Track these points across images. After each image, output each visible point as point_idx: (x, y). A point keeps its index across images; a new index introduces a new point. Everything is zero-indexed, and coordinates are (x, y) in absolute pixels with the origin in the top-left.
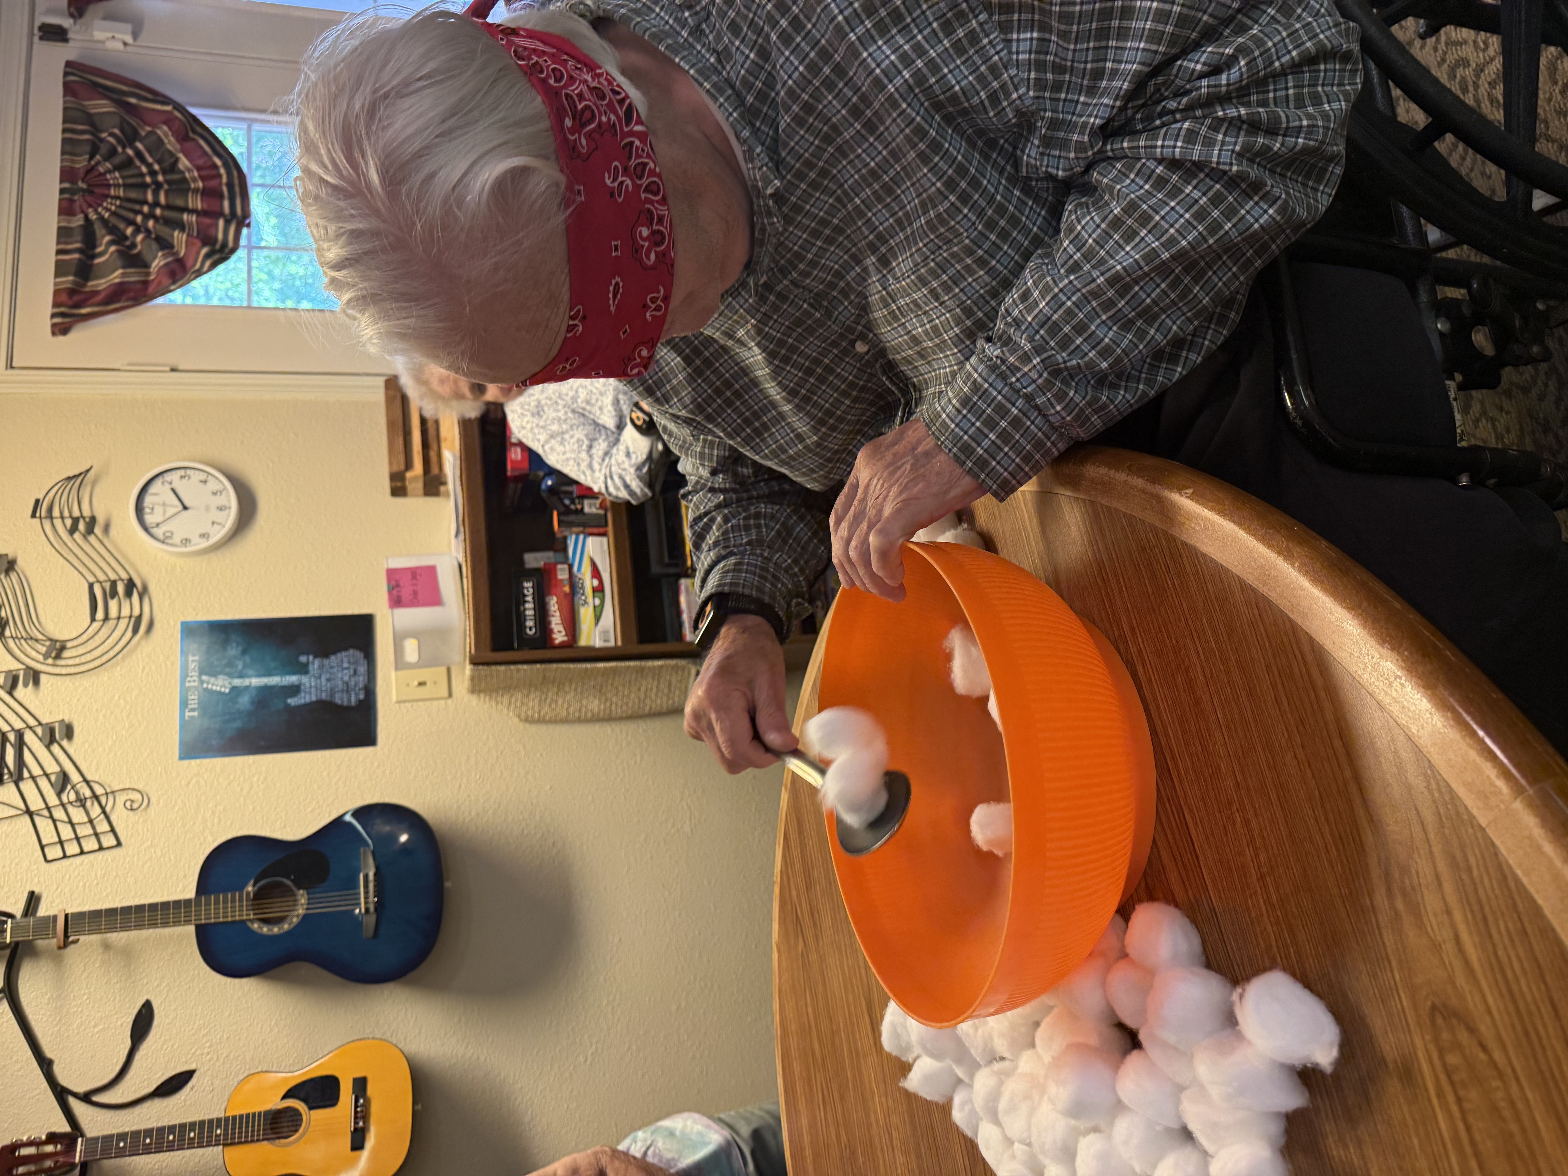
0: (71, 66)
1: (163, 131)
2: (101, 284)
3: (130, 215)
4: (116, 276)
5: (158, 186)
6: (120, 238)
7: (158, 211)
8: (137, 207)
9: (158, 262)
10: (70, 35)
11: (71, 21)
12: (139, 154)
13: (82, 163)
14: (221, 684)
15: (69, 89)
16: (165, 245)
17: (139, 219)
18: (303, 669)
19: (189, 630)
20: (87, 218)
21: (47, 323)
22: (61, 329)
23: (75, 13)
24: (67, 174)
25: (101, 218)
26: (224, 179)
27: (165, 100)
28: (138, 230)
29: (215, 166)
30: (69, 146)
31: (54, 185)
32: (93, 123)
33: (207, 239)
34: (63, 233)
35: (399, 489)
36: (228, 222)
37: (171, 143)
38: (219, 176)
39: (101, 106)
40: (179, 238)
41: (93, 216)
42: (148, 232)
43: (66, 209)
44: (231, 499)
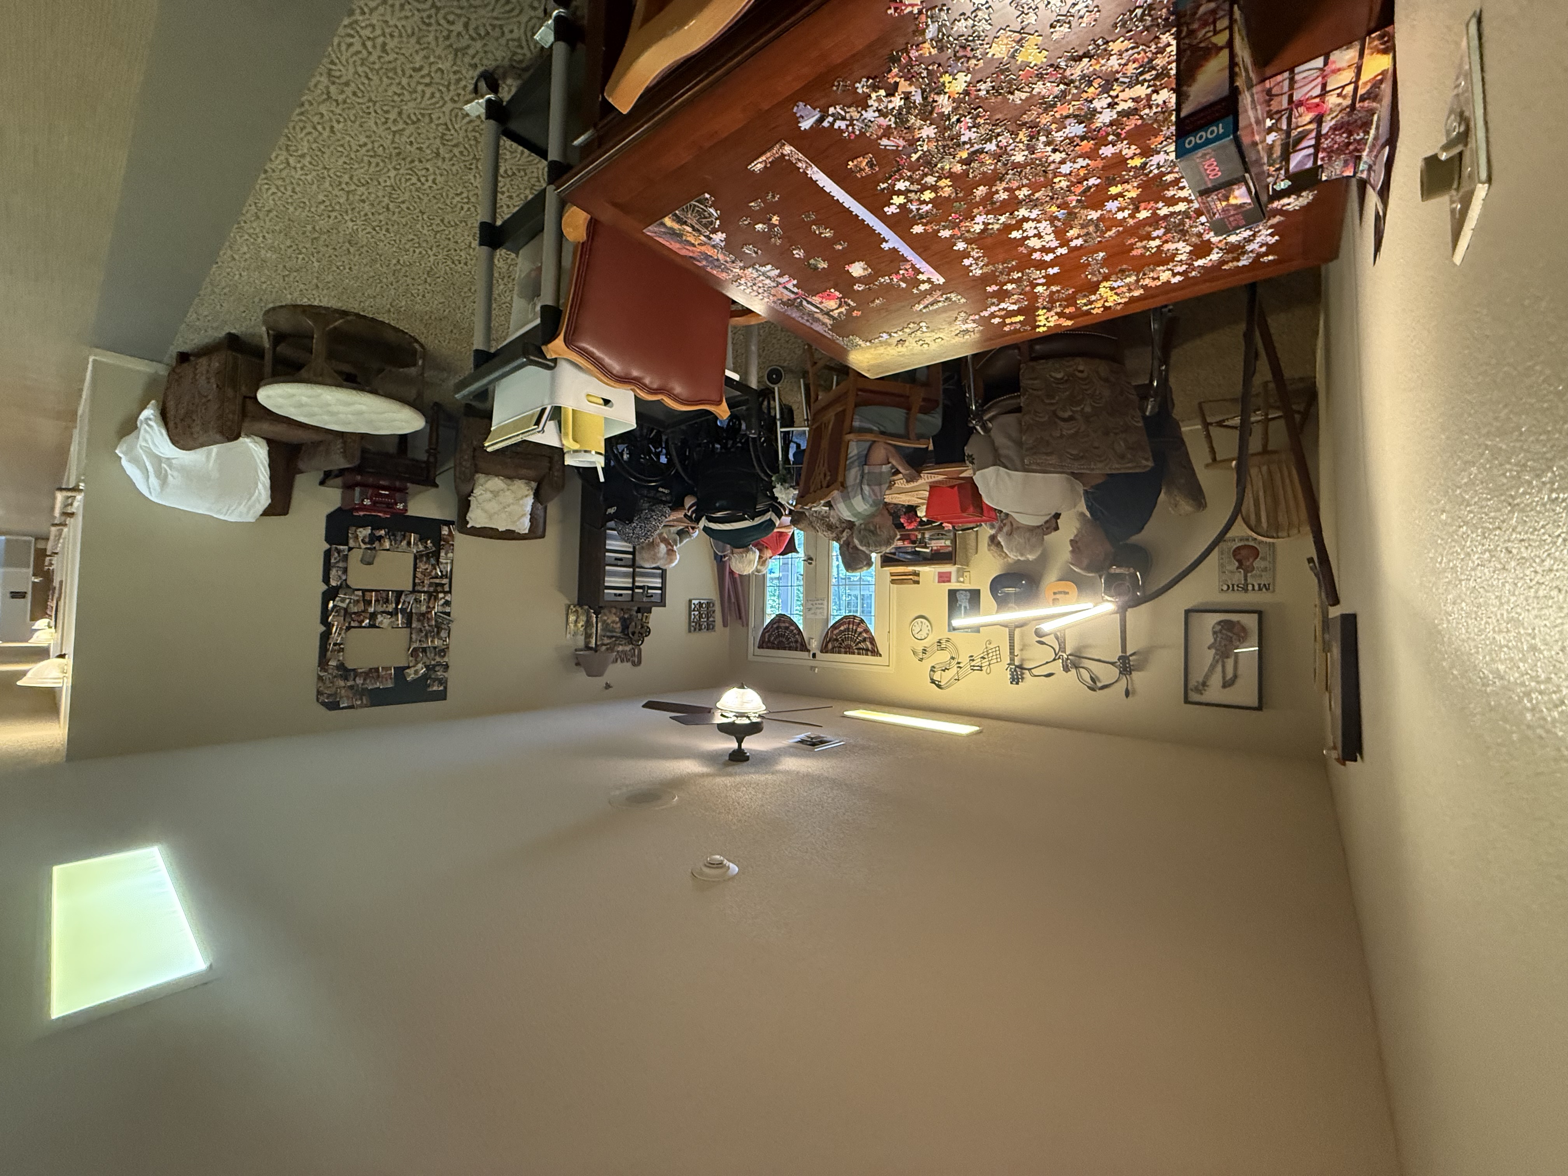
0: (822, 652)
1: (835, 632)
2: (870, 647)
3: (854, 640)
4: (868, 643)
5: (848, 634)
6: (860, 642)
7: (853, 634)
9: (865, 635)
12: (839, 639)
13: (843, 650)
15: (826, 652)
17: (855, 638)
18: (960, 606)
20: (855, 649)
21: (879, 658)
22: (880, 655)
24: (846, 653)
25: (855, 647)
26: (846, 620)
27: (828, 632)
28: (858, 639)
29: (842, 622)
30: (839, 652)
31: (848, 655)
32: (833, 648)
33: (859, 624)
34: (859, 654)
35: (918, 582)
36: (855, 620)
37: (837, 631)
38: (844, 621)
39: (830, 646)
40: (859, 630)
42: (858, 636)
43: (854, 653)
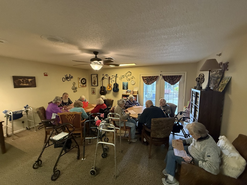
0: (158, 76)
1: (153, 81)
2: (144, 78)
14: (125, 84)
16: (147, 81)
18: (126, 87)
19: (128, 82)
21: (142, 76)
24: (151, 76)
26: (150, 84)
30: (152, 76)
31: (150, 76)
32: (154, 77)
34: (147, 76)
36: (148, 84)
41: (148, 78)
43: (148, 76)
44: (133, 84)
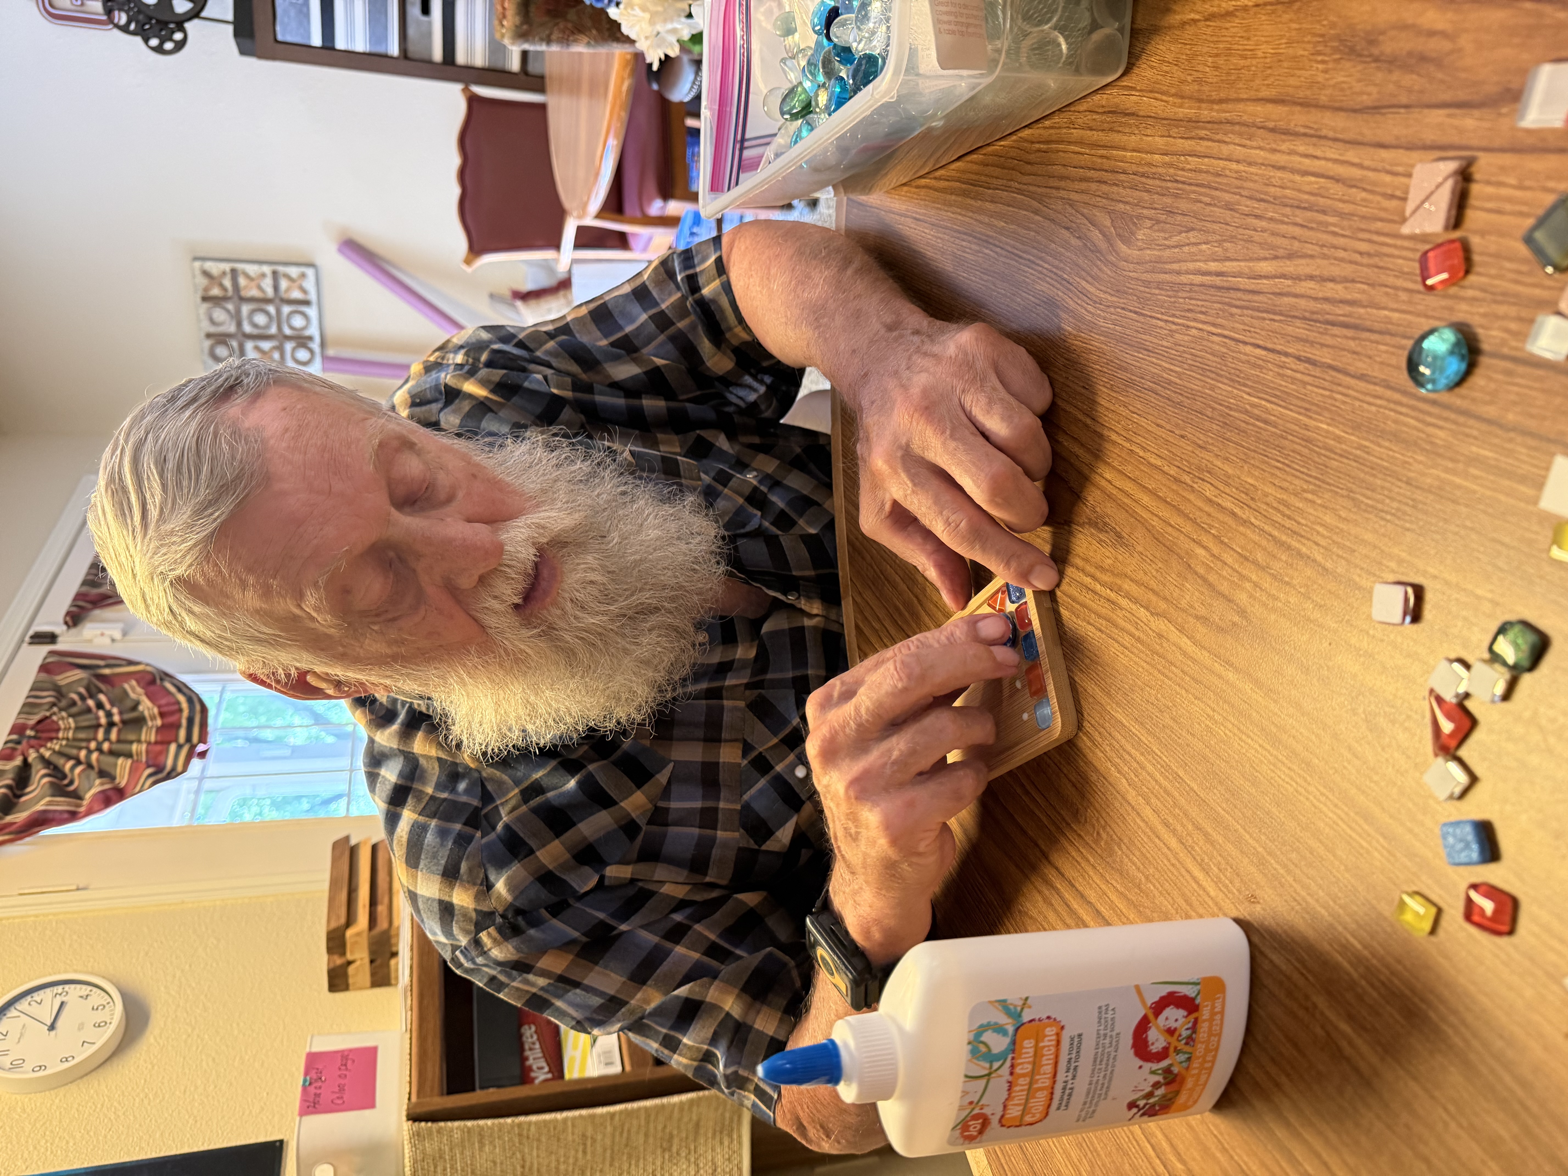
0: (51, 656)
1: (129, 685)
2: (21, 816)
3: (74, 752)
4: (40, 806)
5: (111, 724)
6: (56, 772)
7: (106, 746)
8: (84, 744)
9: (93, 791)
10: (60, 639)
11: (65, 628)
12: (100, 706)
13: (35, 717)
15: (44, 669)
16: (106, 774)
17: (83, 754)
20: (25, 760)
23: (70, 623)
24: (17, 729)
25: (42, 758)
26: (186, 713)
27: (139, 664)
28: (79, 762)
29: (178, 703)
30: (28, 708)
32: (59, 690)
33: (155, 766)
35: (339, 985)
36: (180, 747)
37: (136, 692)
38: (180, 710)
39: (72, 676)
40: (125, 766)
41: (32, 755)
42: (90, 766)
43: (6, 756)
44: (116, 1015)
